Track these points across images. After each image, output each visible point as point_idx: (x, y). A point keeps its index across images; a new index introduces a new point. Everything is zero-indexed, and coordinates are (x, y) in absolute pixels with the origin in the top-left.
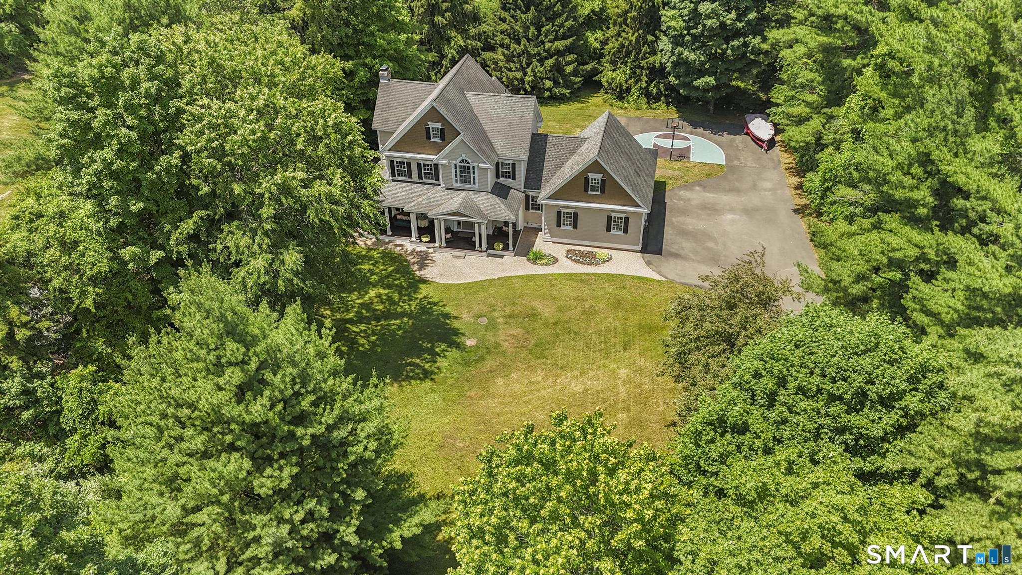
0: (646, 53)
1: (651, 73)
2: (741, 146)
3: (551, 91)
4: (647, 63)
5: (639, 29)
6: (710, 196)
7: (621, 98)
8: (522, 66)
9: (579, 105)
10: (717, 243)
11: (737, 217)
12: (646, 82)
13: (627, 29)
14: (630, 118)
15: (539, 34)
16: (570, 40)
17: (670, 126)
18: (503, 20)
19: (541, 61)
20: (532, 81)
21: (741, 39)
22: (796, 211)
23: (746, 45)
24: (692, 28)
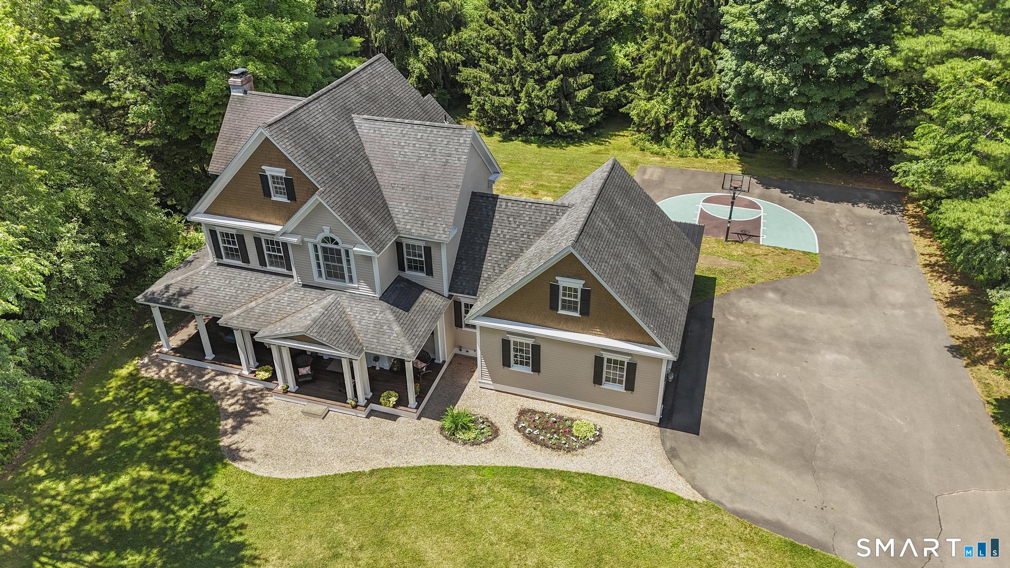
0: (696, 74)
1: (703, 105)
2: (844, 222)
3: (554, 127)
4: (698, 89)
5: (688, 38)
6: (794, 312)
7: (657, 138)
8: (514, 89)
9: (594, 147)
10: (808, 416)
11: (844, 359)
12: (696, 117)
13: (670, 38)
14: (667, 170)
15: (541, 43)
16: (585, 53)
17: (727, 185)
18: (490, 22)
19: (542, 82)
20: (528, 110)
21: (855, 50)
22: (956, 351)
23: (861, 59)
24: (772, 31)
